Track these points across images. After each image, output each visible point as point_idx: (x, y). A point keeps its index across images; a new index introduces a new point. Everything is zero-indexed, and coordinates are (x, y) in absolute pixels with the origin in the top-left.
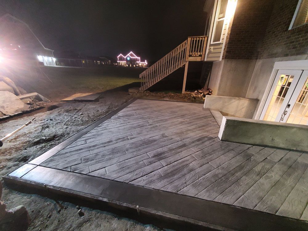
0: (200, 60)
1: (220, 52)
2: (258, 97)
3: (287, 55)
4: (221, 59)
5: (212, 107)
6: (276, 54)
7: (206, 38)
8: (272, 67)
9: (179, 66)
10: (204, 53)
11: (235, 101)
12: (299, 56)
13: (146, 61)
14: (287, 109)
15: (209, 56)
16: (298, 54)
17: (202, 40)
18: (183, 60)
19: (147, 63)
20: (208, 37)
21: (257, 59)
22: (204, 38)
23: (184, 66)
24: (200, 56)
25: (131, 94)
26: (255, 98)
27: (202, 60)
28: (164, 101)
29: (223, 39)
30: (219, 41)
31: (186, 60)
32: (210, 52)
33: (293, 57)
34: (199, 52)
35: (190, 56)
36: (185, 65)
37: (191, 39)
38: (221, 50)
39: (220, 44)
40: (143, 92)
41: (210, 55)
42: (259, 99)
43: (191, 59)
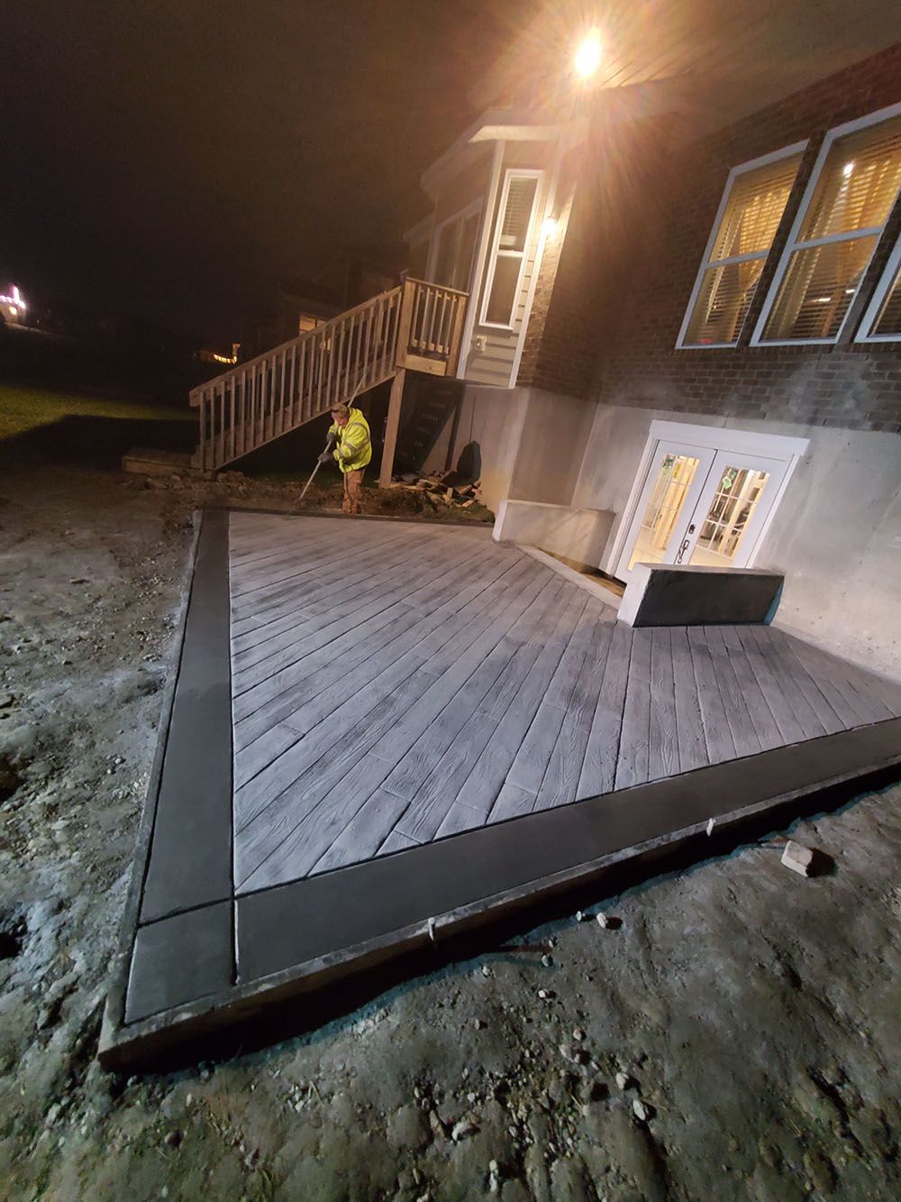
0: (443, 375)
1: (510, 359)
2: (612, 505)
3: (679, 409)
4: (512, 384)
5: (519, 538)
6: (651, 399)
7: (462, 301)
8: (646, 434)
9: (373, 380)
10: (454, 351)
11: (570, 518)
12: (707, 418)
13: (16, 291)
14: (689, 537)
15: (473, 365)
16: (706, 412)
17: (449, 303)
18: (388, 359)
19: (23, 305)
20: (468, 299)
21: (598, 402)
22: (458, 296)
23: (391, 381)
24: (443, 357)
25: (159, 484)
26: (604, 509)
27: (448, 375)
28: (325, 515)
29: (519, 320)
30: (508, 323)
31: (397, 364)
32: (475, 354)
33: (696, 416)
34: (441, 344)
35: (413, 351)
36: (393, 379)
37: (414, 286)
38: (514, 356)
39: (508, 334)
40: (208, 475)
41: (477, 363)
42: (615, 511)
43: (415, 362)
